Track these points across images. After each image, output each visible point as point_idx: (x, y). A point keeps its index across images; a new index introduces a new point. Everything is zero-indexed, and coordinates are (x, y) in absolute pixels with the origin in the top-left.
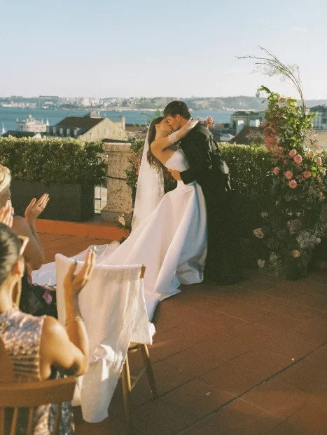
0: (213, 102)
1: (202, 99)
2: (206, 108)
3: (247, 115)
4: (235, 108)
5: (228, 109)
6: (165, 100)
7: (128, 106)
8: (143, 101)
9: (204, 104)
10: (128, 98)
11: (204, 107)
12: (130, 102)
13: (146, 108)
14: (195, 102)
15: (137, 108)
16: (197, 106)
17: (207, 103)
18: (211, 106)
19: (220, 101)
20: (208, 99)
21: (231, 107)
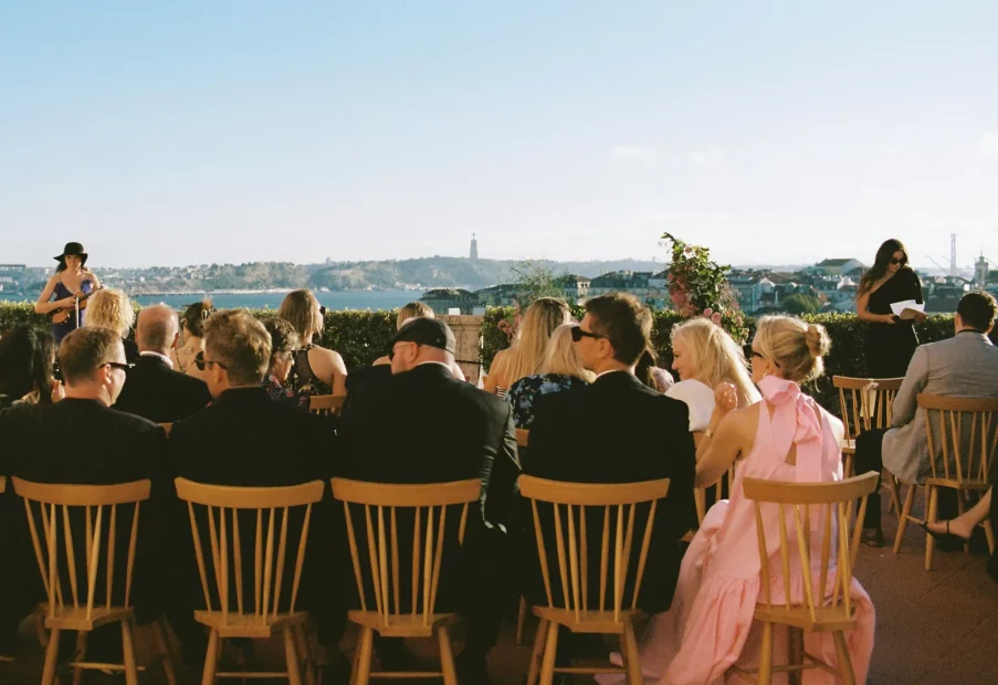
0: (373, 272)
1: (349, 266)
2: (361, 286)
3: (454, 297)
4: (423, 285)
5: (407, 287)
6: (267, 269)
7: (183, 284)
8: (217, 273)
9: (355, 276)
10: (182, 266)
11: (353, 283)
12: (188, 276)
13: (225, 287)
14: (335, 272)
15: (204, 288)
16: (340, 283)
17: (362, 274)
18: (371, 280)
19: (390, 269)
20: (363, 265)
21: (416, 282)
